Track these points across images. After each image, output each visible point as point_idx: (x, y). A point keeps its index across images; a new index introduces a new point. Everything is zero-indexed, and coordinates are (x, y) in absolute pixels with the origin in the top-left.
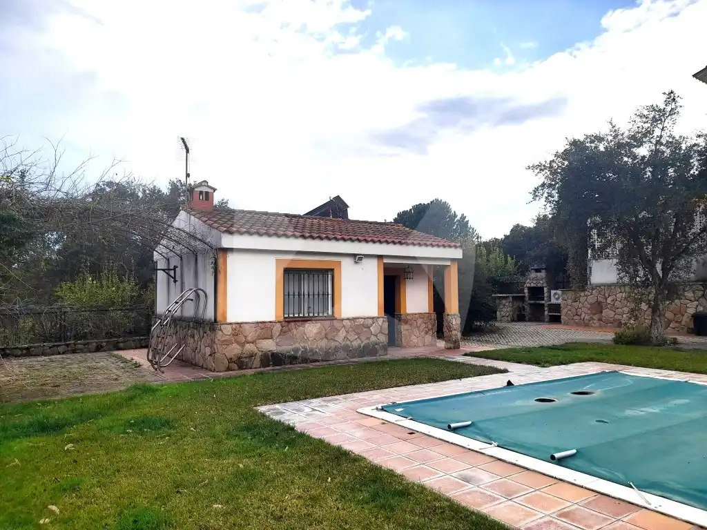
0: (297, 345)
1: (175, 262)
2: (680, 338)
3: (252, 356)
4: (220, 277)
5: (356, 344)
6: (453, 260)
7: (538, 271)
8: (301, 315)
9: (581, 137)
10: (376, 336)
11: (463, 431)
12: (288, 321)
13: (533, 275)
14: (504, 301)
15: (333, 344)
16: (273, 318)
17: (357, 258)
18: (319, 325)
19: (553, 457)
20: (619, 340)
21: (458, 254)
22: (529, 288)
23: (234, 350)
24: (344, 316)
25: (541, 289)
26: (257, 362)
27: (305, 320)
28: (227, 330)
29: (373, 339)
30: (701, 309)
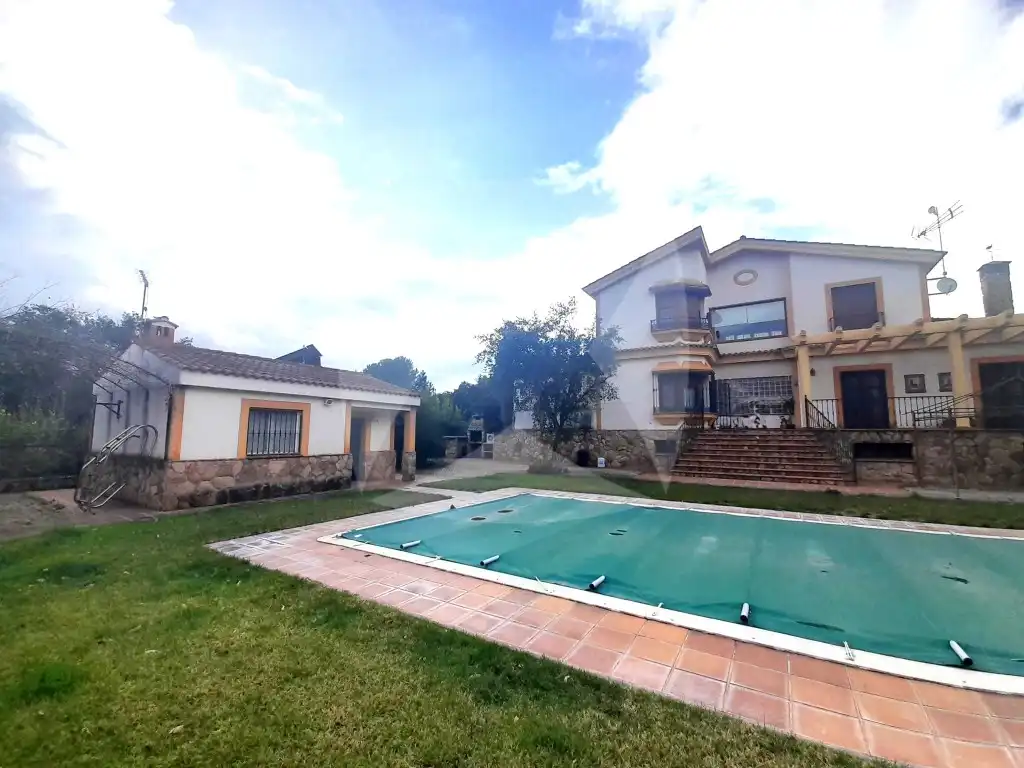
0: (258, 482)
1: (119, 395)
2: (570, 469)
3: (207, 493)
4: (175, 414)
5: (321, 479)
6: (412, 407)
7: (477, 418)
8: (266, 453)
9: (513, 320)
10: (340, 471)
11: (413, 549)
12: (251, 458)
13: (474, 421)
14: (451, 442)
15: (298, 480)
16: (234, 456)
17: (327, 401)
18: (284, 462)
19: (482, 563)
20: (533, 471)
21: (417, 402)
22: (472, 432)
23: (187, 488)
24: (310, 453)
25: (480, 432)
26: (213, 499)
27: (269, 458)
28: (179, 468)
29: (338, 474)
30: (583, 447)
